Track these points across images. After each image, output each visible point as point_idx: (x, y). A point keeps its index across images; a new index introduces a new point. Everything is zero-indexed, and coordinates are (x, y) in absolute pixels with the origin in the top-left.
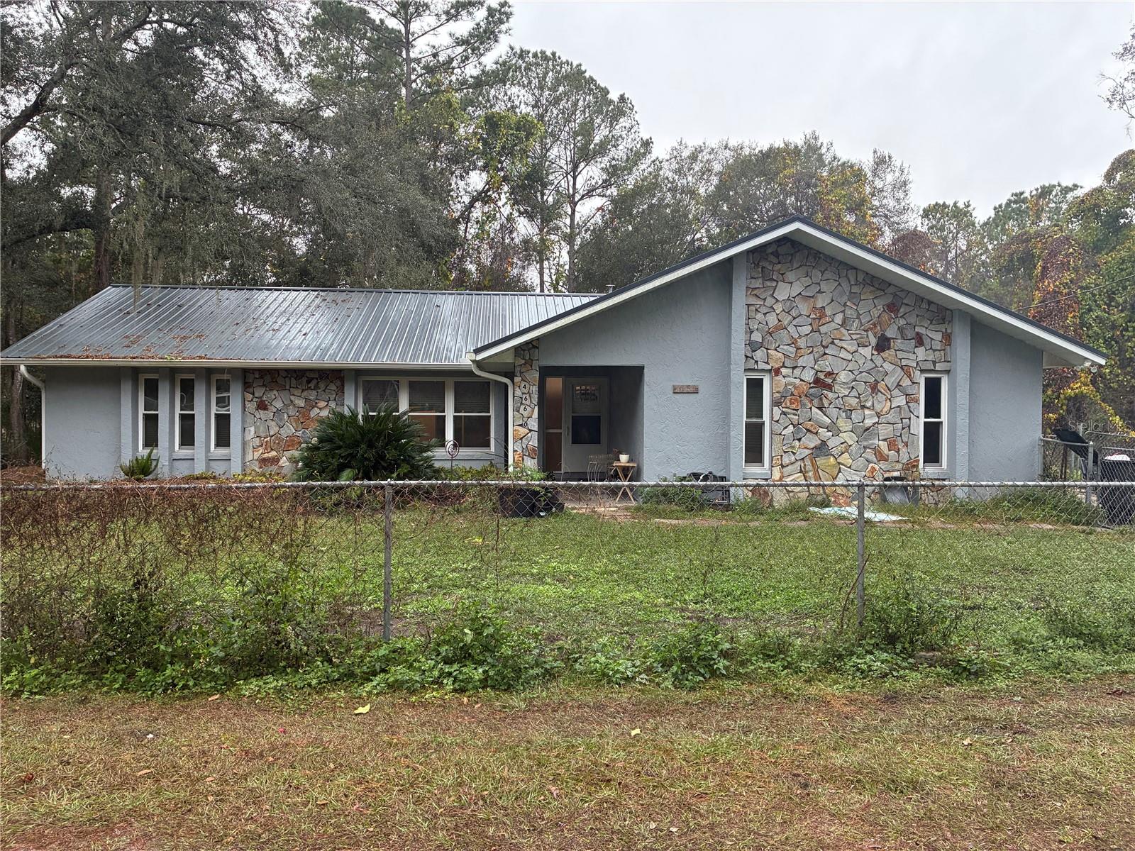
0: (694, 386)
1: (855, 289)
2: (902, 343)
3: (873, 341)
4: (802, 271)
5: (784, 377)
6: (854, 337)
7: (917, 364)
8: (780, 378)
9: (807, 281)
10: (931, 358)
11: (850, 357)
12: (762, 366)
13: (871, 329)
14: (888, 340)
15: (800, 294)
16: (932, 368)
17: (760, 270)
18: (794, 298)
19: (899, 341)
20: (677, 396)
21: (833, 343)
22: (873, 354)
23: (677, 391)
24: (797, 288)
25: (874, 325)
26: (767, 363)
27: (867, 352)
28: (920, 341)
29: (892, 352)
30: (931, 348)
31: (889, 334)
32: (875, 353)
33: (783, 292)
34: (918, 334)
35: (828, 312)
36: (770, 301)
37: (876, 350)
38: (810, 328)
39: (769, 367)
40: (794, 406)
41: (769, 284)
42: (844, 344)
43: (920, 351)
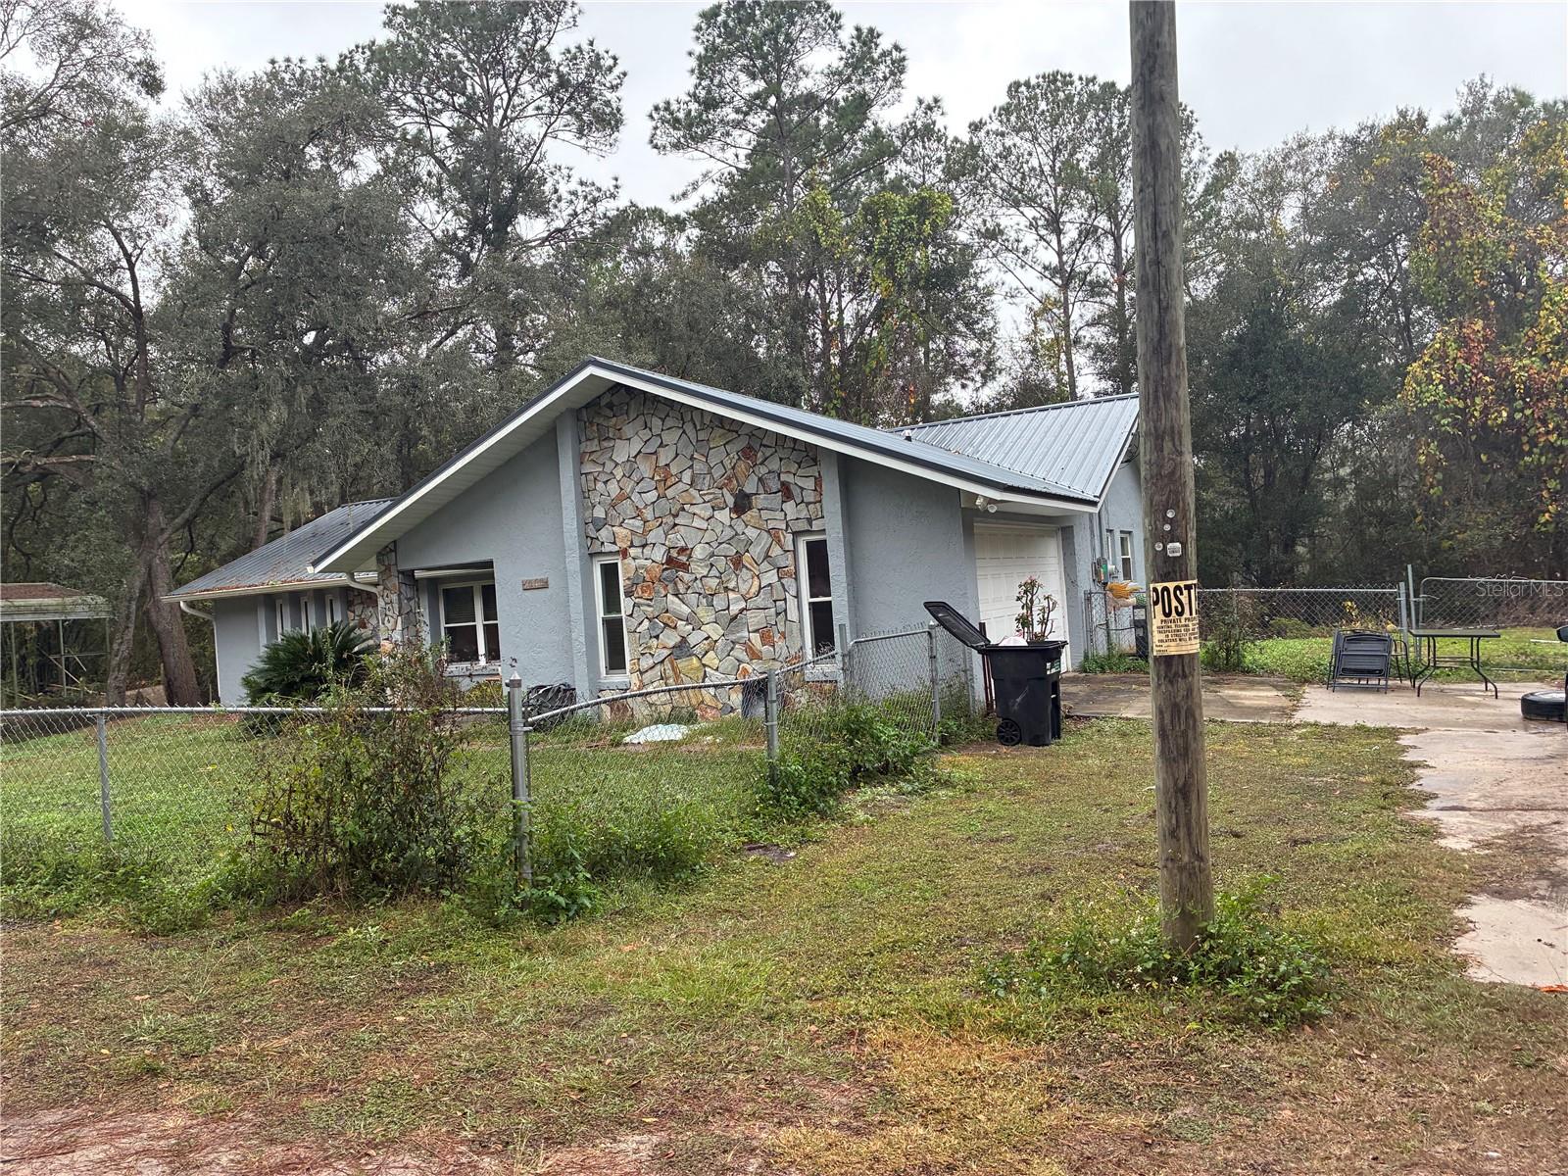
0: (541, 580)
1: (702, 436)
2: (765, 498)
3: (730, 501)
4: (640, 421)
5: (634, 559)
6: (707, 498)
7: (787, 526)
8: (629, 560)
9: (645, 434)
10: (804, 514)
11: (704, 525)
12: (608, 548)
13: (725, 485)
14: (748, 496)
15: (640, 452)
16: (807, 527)
17: (595, 428)
18: (635, 457)
19: (762, 496)
20: (527, 593)
21: (683, 509)
22: (732, 519)
23: (528, 587)
24: (636, 446)
25: (729, 479)
26: (614, 543)
27: (724, 516)
28: (786, 492)
29: (754, 512)
30: (802, 502)
31: (749, 488)
32: (734, 516)
33: (623, 452)
34: (783, 484)
35: (674, 470)
36: (610, 465)
37: (736, 512)
38: (655, 494)
39: (616, 548)
40: (646, 595)
41: (605, 444)
42: (695, 509)
43: (789, 506)
